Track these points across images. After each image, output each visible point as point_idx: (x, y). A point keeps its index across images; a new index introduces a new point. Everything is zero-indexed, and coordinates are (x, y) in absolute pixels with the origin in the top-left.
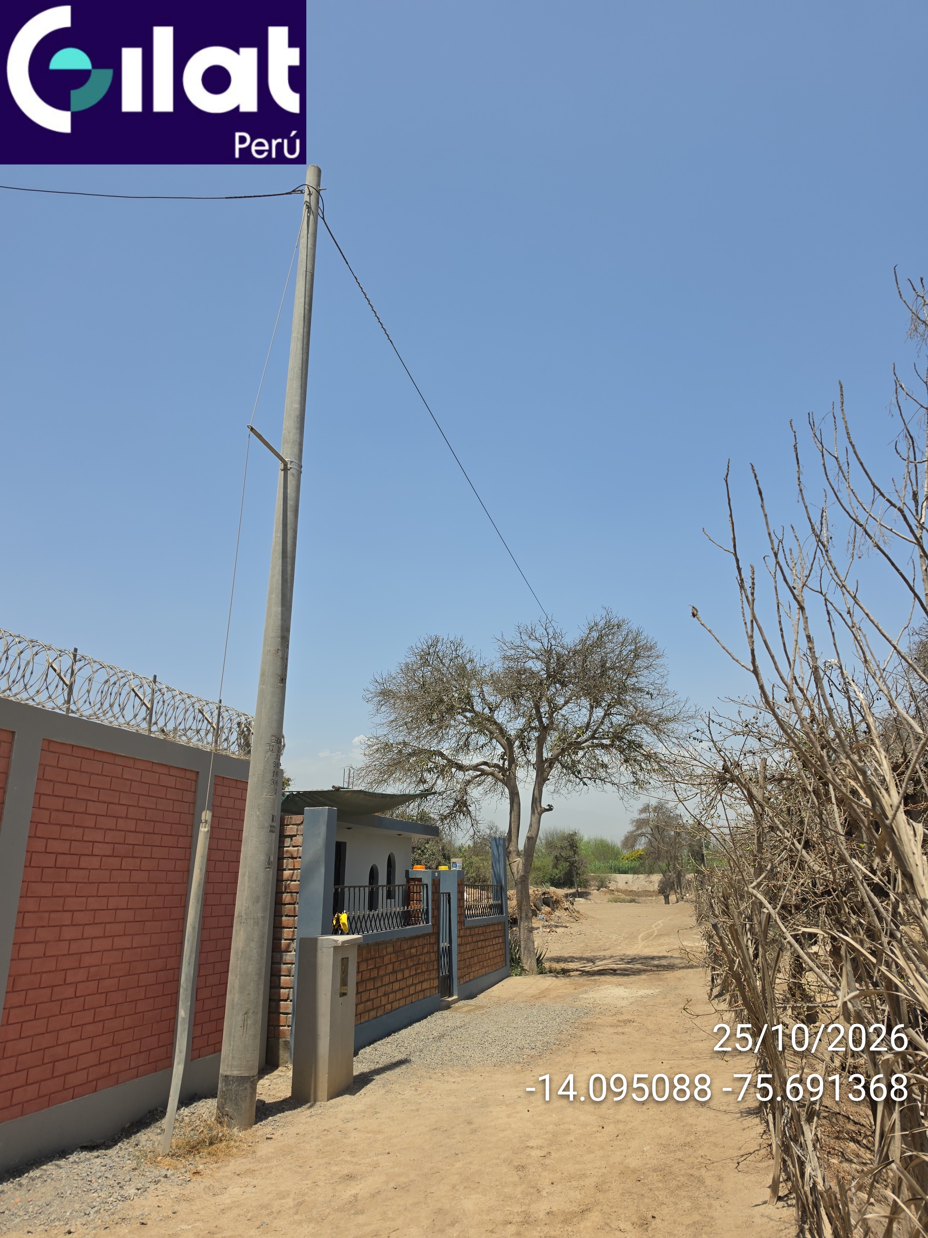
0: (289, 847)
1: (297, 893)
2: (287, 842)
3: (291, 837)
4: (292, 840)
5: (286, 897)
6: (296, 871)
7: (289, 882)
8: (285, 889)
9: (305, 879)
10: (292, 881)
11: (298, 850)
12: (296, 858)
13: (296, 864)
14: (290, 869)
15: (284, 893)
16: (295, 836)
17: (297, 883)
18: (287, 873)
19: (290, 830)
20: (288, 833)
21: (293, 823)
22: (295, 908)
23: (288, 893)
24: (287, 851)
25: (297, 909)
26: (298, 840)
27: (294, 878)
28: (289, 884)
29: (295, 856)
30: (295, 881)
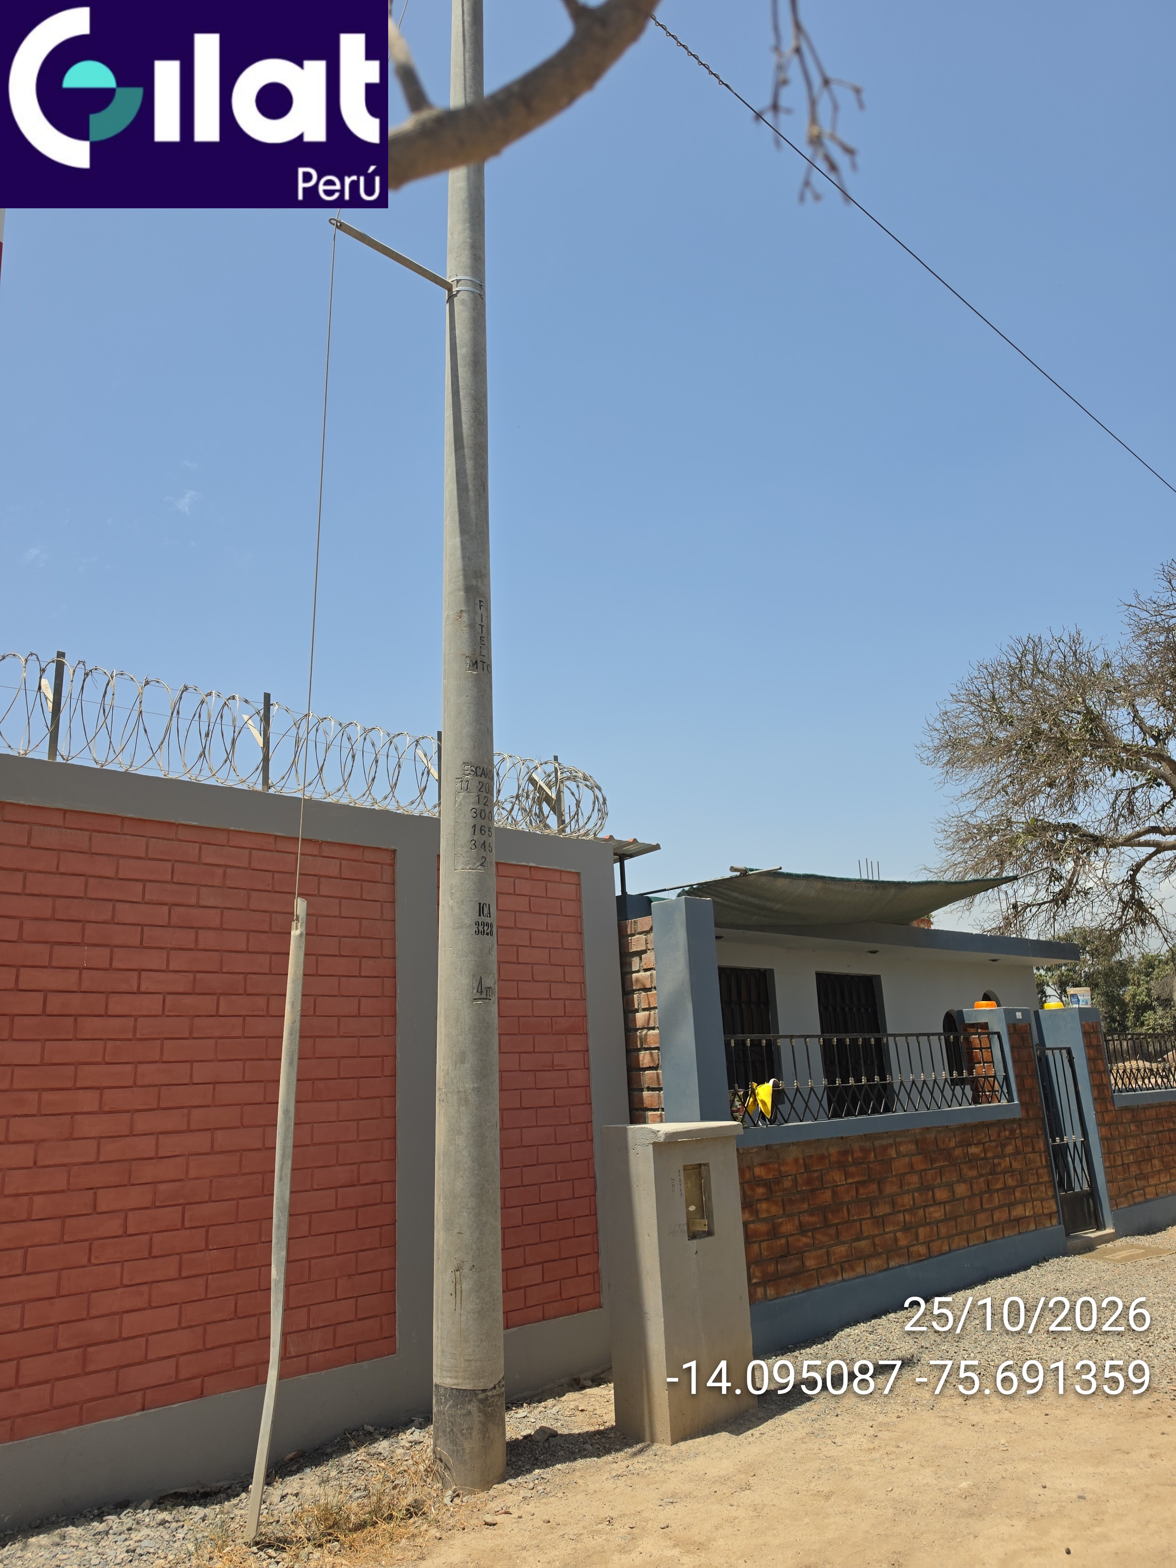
0: (638, 971)
1: (657, 1048)
2: (636, 963)
3: (640, 954)
4: (641, 959)
5: (645, 1058)
6: (652, 1012)
7: (645, 1032)
8: (642, 1044)
9: (668, 1026)
10: (650, 1029)
11: (651, 975)
12: (650, 990)
13: (651, 1000)
14: (644, 1010)
15: (640, 1050)
16: (644, 952)
17: (657, 1031)
18: (641, 1017)
19: (637, 943)
20: (634, 949)
21: (639, 930)
22: (658, 1074)
23: (646, 1049)
24: (637, 980)
25: (661, 1076)
26: (649, 958)
27: (652, 1025)
28: (646, 1034)
29: (648, 986)
30: (653, 1028)
